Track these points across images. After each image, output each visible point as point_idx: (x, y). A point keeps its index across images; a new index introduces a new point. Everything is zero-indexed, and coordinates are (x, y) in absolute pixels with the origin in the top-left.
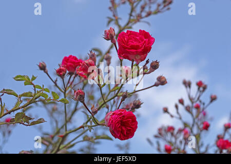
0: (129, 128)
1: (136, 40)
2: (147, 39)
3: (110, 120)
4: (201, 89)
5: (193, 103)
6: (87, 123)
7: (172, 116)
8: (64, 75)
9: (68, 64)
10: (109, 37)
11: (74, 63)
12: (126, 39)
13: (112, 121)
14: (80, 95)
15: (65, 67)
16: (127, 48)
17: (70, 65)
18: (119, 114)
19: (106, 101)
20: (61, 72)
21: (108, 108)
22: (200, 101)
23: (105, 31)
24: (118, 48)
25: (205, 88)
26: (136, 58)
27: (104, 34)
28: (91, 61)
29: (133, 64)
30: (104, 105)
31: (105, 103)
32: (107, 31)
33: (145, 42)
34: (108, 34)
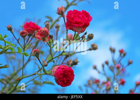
0: (69, 79)
1: (79, 18)
2: (87, 18)
3: (56, 72)
4: (122, 55)
5: (115, 64)
6: (38, 72)
7: (99, 72)
8: (25, 36)
9: (29, 28)
10: (60, 13)
11: (33, 28)
12: (72, 16)
13: (57, 73)
14: (37, 53)
15: (26, 30)
16: (72, 23)
17: (30, 29)
18: (62, 68)
19: (53, 57)
20: (24, 34)
21: (54, 62)
22: (121, 64)
23: (58, 8)
24: (66, 22)
25: (125, 55)
26: (78, 30)
27: (57, 10)
28: (46, 28)
29: (75, 33)
30: (52, 60)
31: (53, 59)
32: (60, 9)
33: (85, 20)
34: (60, 11)
